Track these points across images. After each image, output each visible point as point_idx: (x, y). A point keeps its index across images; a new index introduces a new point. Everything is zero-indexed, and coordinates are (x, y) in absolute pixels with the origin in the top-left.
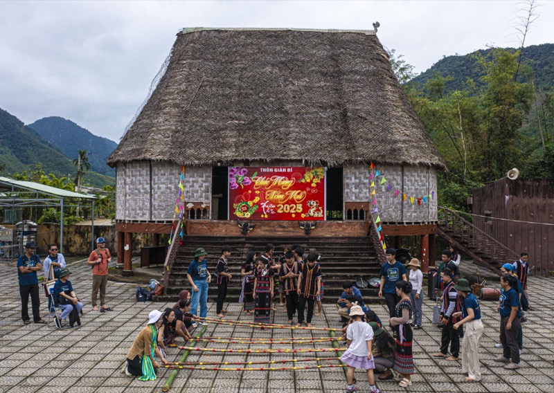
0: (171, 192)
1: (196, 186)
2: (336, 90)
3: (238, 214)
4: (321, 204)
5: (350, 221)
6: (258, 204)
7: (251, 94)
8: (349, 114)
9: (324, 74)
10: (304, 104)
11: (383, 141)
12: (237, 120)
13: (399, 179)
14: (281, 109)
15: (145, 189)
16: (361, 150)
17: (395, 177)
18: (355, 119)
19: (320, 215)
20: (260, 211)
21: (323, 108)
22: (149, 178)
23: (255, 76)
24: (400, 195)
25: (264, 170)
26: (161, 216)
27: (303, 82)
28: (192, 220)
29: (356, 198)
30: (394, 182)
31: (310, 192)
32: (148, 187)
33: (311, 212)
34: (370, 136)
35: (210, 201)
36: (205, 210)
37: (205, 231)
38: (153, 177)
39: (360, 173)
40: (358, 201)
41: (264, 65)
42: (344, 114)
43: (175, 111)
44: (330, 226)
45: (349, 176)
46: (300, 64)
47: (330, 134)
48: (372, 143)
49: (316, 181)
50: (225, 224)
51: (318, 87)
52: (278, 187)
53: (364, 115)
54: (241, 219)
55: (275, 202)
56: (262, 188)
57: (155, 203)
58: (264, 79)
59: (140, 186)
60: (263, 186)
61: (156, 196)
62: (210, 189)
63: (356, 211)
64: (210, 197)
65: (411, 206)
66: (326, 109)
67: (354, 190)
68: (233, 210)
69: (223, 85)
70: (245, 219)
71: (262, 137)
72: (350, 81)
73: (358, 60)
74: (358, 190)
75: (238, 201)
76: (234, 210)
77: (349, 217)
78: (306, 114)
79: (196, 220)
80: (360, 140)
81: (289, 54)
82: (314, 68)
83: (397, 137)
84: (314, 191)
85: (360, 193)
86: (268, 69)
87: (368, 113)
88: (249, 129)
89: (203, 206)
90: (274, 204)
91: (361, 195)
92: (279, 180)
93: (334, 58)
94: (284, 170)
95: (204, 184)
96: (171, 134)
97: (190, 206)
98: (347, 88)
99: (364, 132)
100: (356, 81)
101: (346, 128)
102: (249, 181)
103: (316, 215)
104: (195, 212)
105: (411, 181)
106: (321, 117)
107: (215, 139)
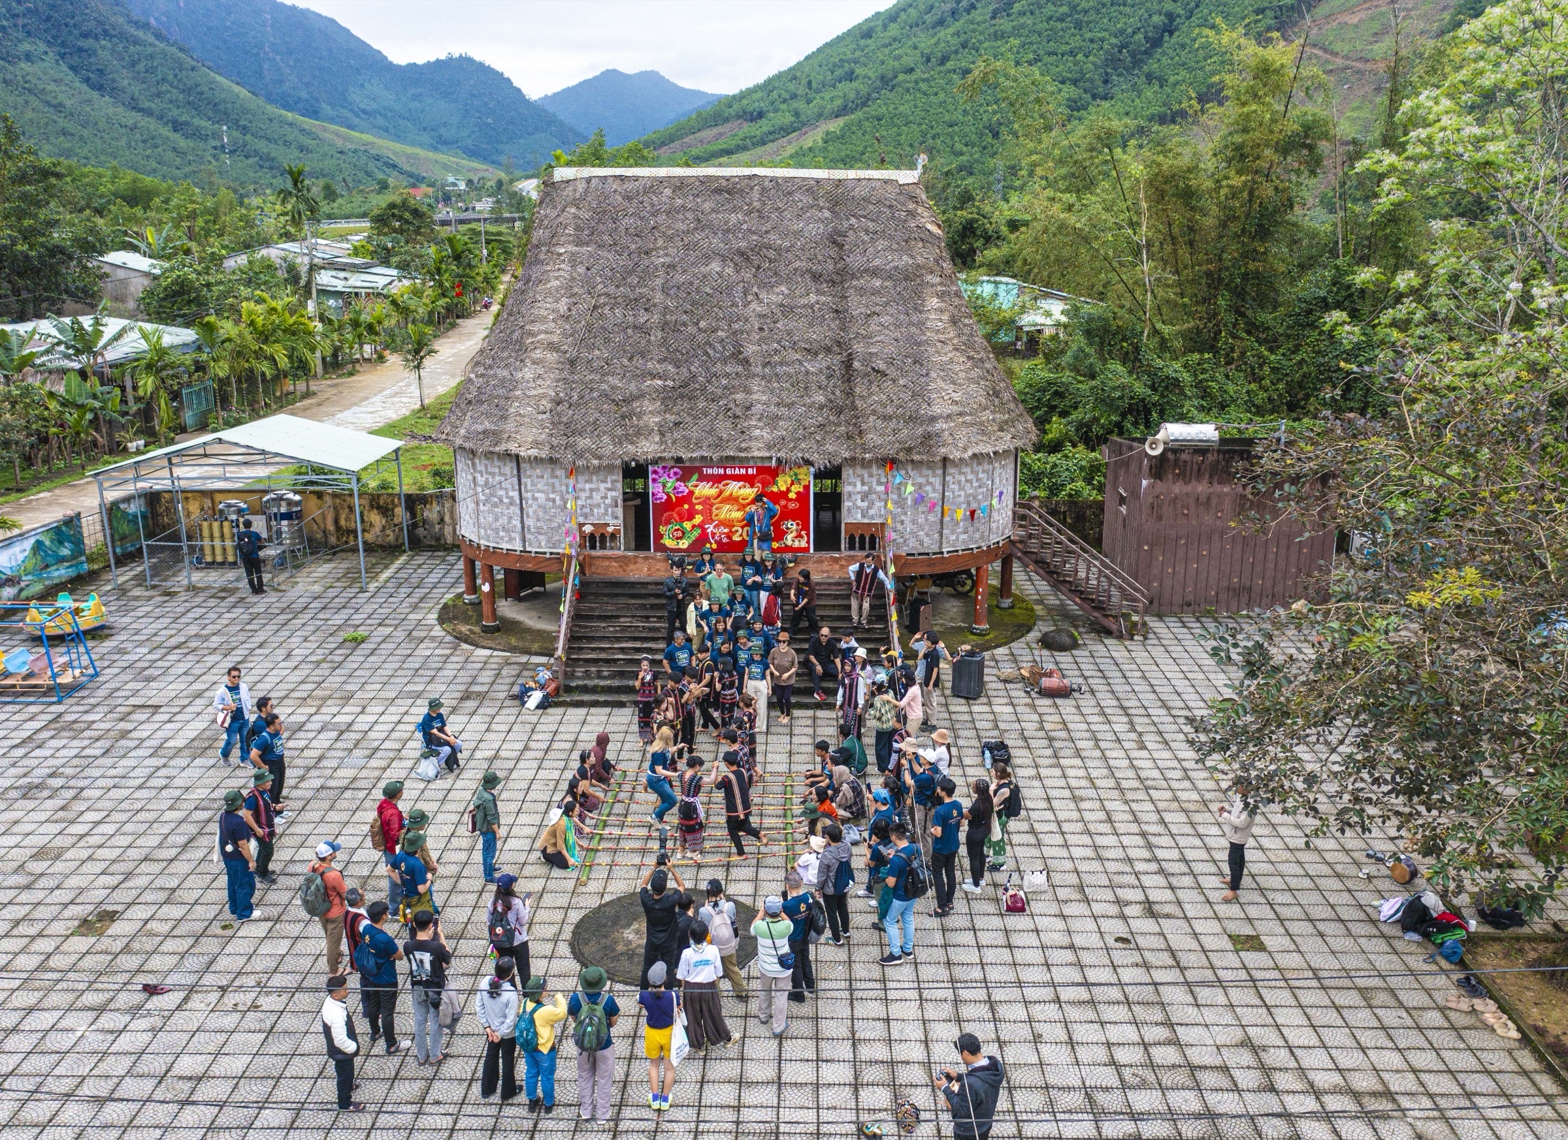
0: (554, 507)
1: (597, 497)
2: (837, 311)
3: (668, 542)
4: (806, 527)
5: (852, 553)
6: (701, 526)
7: (684, 324)
8: (856, 364)
9: (816, 277)
10: (779, 342)
11: (913, 419)
12: (660, 378)
13: (937, 481)
14: (737, 355)
15: (511, 498)
16: (872, 438)
17: (931, 480)
18: (867, 375)
19: (803, 544)
20: (703, 538)
21: (812, 352)
22: (515, 480)
23: (691, 284)
24: (938, 509)
25: (710, 471)
26: (540, 545)
27: (776, 296)
28: (593, 553)
29: (863, 516)
30: (929, 488)
31: (785, 507)
32: (515, 494)
33: (789, 540)
34: (889, 410)
35: (620, 521)
36: (613, 536)
37: (615, 572)
38: (523, 480)
39: (871, 476)
40: (866, 521)
41: (707, 258)
42: (848, 365)
43: (552, 357)
44: (820, 561)
45: (852, 480)
46: (772, 254)
47: (821, 407)
48: (893, 424)
49: (797, 488)
50: (646, 558)
51: (804, 306)
52: (732, 499)
53: (882, 366)
54: (672, 550)
55: (729, 524)
56: (707, 501)
57: (529, 522)
58: (708, 290)
59: (502, 493)
60: (708, 498)
61: (531, 511)
62: (620, 502)
63: (862, 537)
64: (621, 515)
65: (957, 524)
66: (816, 354)
67: (859, 503)
68: (659, 536)
69: (632, 303)
70: (680, 550)
71: (705, 414)
72: (861, 291)
73: (881, 244)
74: (865, 504)
75: (668, 522)
76: (661, 536)
77: (852, 547)
78: (781, 364)
79: (598, 553)
80: (872, 418)
81: (754, 233)
82: (798, 264)
83: (937, 409)
84: (792, 506)
85: (869, 508)
86: (715, 266)
87: (891, 362)
88: (682, 396)
89: (610, 529)
90: (726, 526)
91: (871, 512)
92: (734, 488)
93: (836, 240)
94: (743, 471)
95: (610, 494)
96: (549, 406)
97: (588, 529)
98: (857, 306)
99: (880, 402)
100: (876, 292)
101: (849, 394)
102: (684, 489)
103: (796, 544)
104: (596, 539)
105: (959, 482)
106: (807, 372)
107: (623, 417)
